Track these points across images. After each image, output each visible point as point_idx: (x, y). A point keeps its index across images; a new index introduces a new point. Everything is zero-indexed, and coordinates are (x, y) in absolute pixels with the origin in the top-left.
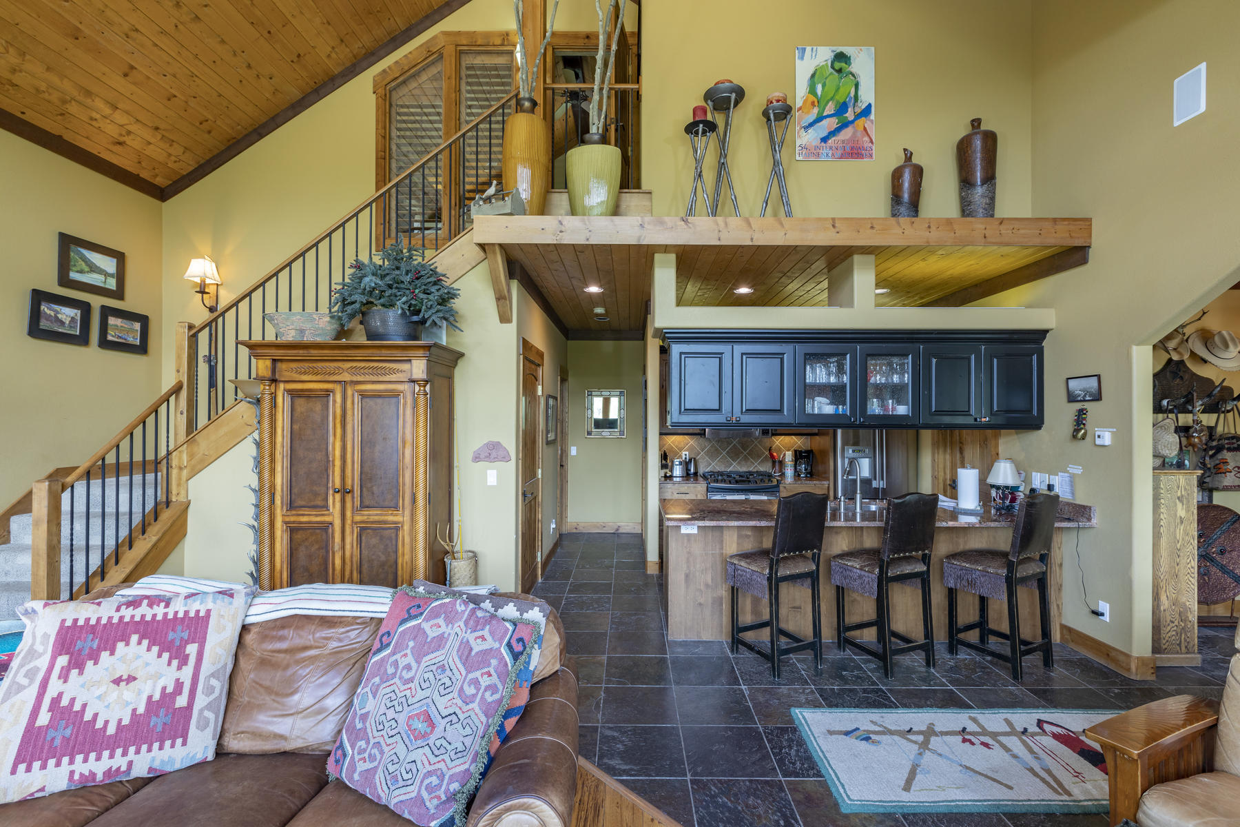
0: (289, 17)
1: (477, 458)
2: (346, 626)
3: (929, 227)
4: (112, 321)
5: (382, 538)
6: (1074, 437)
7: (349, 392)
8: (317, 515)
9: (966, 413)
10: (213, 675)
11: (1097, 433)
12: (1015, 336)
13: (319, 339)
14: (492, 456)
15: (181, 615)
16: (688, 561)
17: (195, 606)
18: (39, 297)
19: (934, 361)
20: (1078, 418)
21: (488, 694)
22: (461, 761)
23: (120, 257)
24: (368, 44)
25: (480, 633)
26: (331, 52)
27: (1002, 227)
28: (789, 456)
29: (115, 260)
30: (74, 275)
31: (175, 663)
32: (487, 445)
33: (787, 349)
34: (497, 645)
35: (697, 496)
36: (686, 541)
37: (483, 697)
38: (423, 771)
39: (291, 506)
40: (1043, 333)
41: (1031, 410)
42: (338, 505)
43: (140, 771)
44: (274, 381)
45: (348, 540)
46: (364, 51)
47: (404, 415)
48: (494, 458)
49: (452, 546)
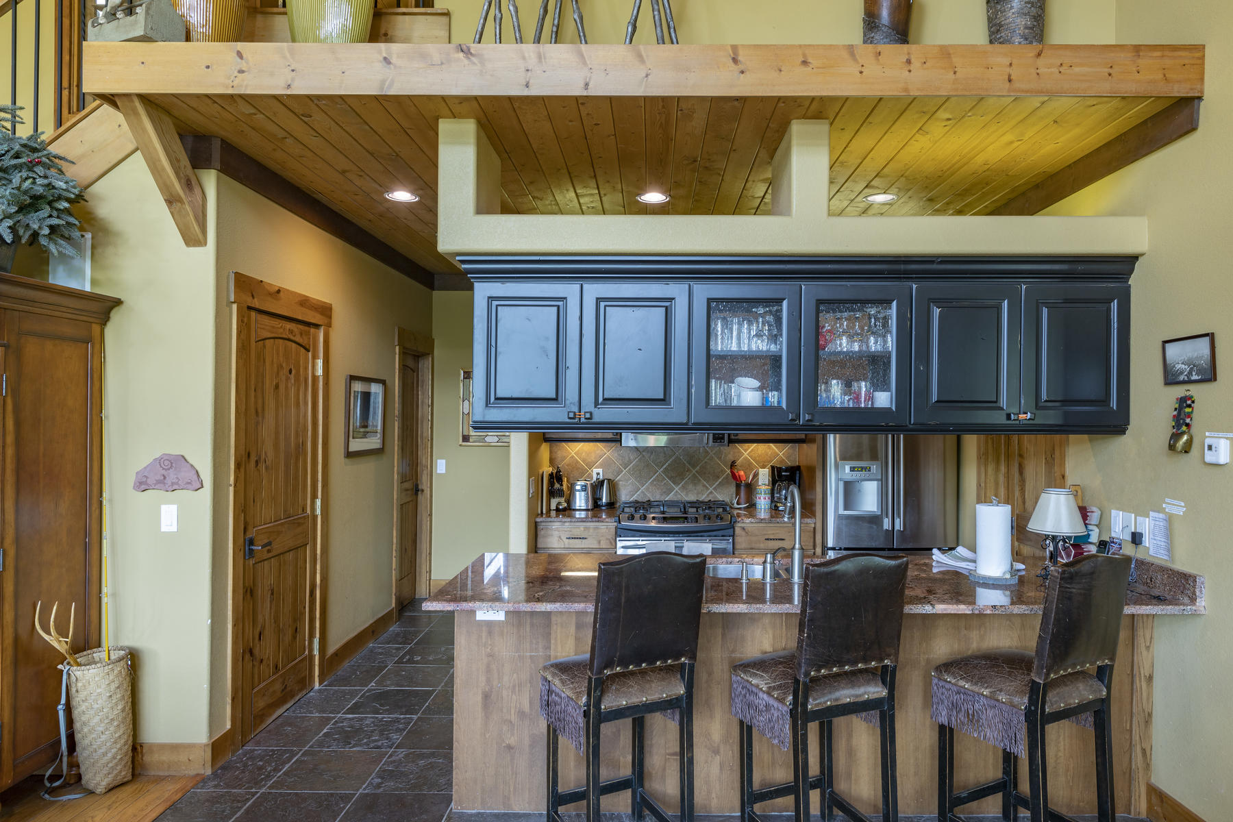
1: (142, 485)
3: (909, 62)
6: (1172, 447)
9: (993, 405)
11: (1208, 442)
12: (1080, 267)
14: (169, 481)
16: (488, 670)
19: (937, 312)
20: (1179, 413)
27: (1041, 62)
28: (764, 476)
32: (159, 460)
33: (676, 290)
35: (599, 542)
36: (484, 635)
40: (1130, 261)
41: (1106, 400)
48: (173, 484)
49: (66, 642)
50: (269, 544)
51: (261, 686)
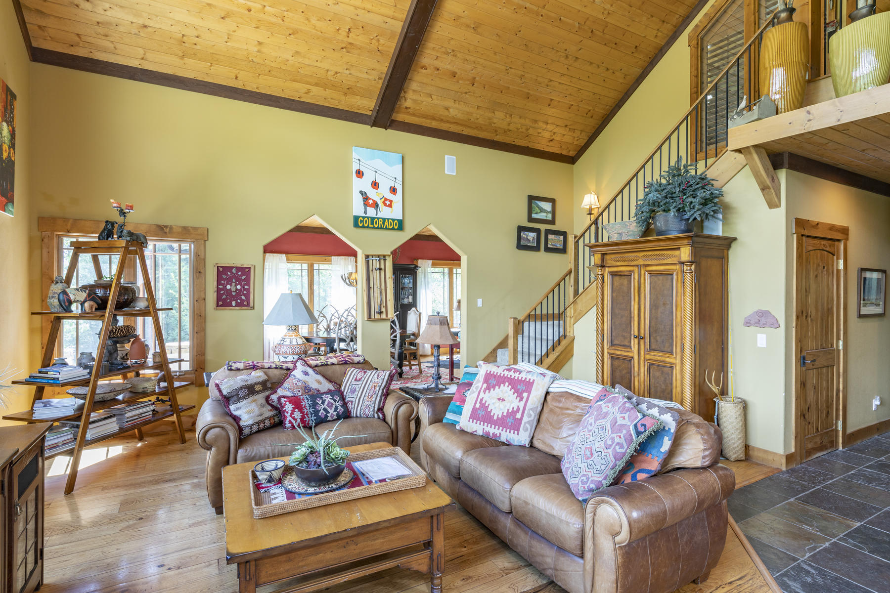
0: (626, 28)
1: (748, 323)
2: (586, 403)
4: (550, 237)
5: (662, 372)
7: (643, 272)
8: (625, 351)
10: (531, 409)
13: (631, 238)
14: (761, 323)
15: (523, 379)
17: (529, 377)
18: (521, 229)
21: (617, 447)
22: (598, 475)
23: (553, 201)
24: (684, 13)
25: (623, 415)
26: (657, 33)
29: (551, 204)
30: (534, 216)
31: (518, 398)
32: (757, 313)
34: (629, 423)
37: (614, 448)
38: (582, 473)
39: (612, 344)
42: (636, 346)
43: (503, 439)
44: (603, 266)
45: (642, 370)
46: (681, 19)
47: (677, 287)
48: (764, 324)
49: (718, 389)
50: (814, 361)
51: (810, 436)
